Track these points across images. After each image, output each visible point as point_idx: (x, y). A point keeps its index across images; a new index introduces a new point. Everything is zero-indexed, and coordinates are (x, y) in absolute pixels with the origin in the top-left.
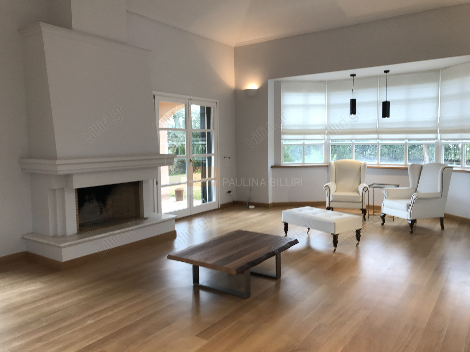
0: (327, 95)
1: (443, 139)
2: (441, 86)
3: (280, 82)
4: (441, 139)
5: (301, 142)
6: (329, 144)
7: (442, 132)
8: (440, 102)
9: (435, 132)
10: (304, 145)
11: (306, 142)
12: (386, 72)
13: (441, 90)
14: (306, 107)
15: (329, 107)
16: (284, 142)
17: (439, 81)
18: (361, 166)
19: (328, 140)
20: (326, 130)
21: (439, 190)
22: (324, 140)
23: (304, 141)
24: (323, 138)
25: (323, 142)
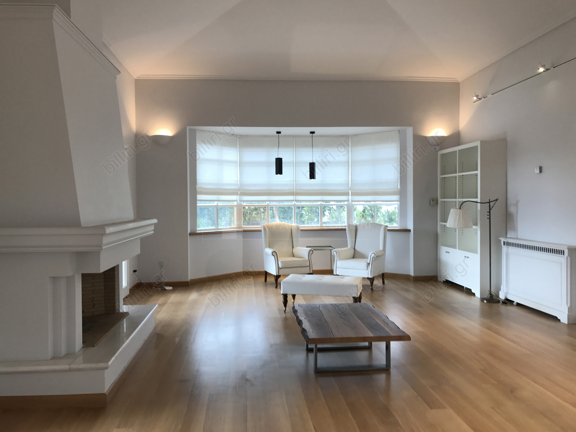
0: (239, 151)
1: (354, 201)
2: (351, 151)
3: (195, 131)
4: (352, 201)
5: (215, 203)
6: (242, 205)
7: (353, 194)
8: (351, 166)
9: (347, 194)
10: (217, 206)
11: (221, 204)
12: (312, 133)
13: (351, 155)
14: (221, 162)
15: (241, 164)
16: (199, 204)
18: (291, 229)
19: (241, 201)
20: (239, 190)
21: (381, 248)
22: (236, 201)
23: (218, 202)
24: (236, 199)
25: (235, 203)
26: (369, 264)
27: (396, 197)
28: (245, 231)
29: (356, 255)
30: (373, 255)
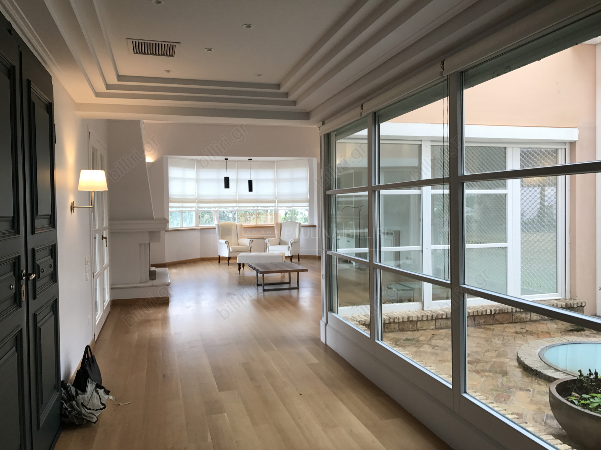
0: (196, 171)
1: (279, 207)
2: (277, 172)
3: (168, 158)
5: (180, 209)
6: (198, 210)
7: (279, 202)
8: (277, 182)
9: (274, 202)
10: (182, 211)
11: (184, 209)
12: (250, 160)
13: (277, 175)
14: (184, 179)
15: (198, 181)
16: (170, 209)
17: (275, 169)
18: (237, 227)
19: (198, 207)
20: (197, 199)
21: (297, 238)
22: (195, 207)
23: (182, 208)
24: (194, 206)
25: (194, 209)
26: (289, 247)
27: (307, 204)
28: (202, 229)
29: (281, 243)
30: (292, 241)
